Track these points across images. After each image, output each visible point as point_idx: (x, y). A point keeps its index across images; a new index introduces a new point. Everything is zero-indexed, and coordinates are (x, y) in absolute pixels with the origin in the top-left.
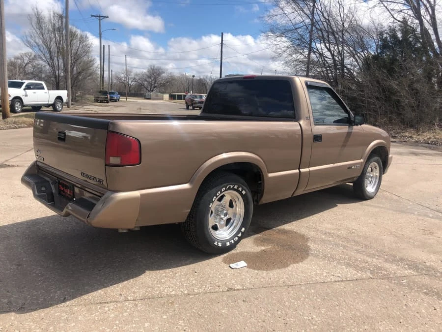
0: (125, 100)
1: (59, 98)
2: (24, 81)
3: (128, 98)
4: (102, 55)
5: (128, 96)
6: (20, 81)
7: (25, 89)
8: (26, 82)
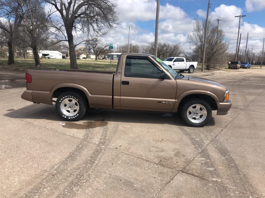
0: (260, 67)
1: (192, 66)
2: (174, 57)
3: (262, 66)
4: (239, 40)
5: (263, 65)
6: (173, 58)
7: (174, 62)
8: (175, 58)
